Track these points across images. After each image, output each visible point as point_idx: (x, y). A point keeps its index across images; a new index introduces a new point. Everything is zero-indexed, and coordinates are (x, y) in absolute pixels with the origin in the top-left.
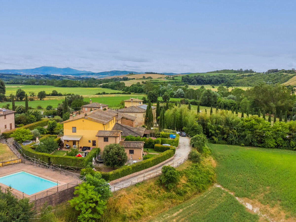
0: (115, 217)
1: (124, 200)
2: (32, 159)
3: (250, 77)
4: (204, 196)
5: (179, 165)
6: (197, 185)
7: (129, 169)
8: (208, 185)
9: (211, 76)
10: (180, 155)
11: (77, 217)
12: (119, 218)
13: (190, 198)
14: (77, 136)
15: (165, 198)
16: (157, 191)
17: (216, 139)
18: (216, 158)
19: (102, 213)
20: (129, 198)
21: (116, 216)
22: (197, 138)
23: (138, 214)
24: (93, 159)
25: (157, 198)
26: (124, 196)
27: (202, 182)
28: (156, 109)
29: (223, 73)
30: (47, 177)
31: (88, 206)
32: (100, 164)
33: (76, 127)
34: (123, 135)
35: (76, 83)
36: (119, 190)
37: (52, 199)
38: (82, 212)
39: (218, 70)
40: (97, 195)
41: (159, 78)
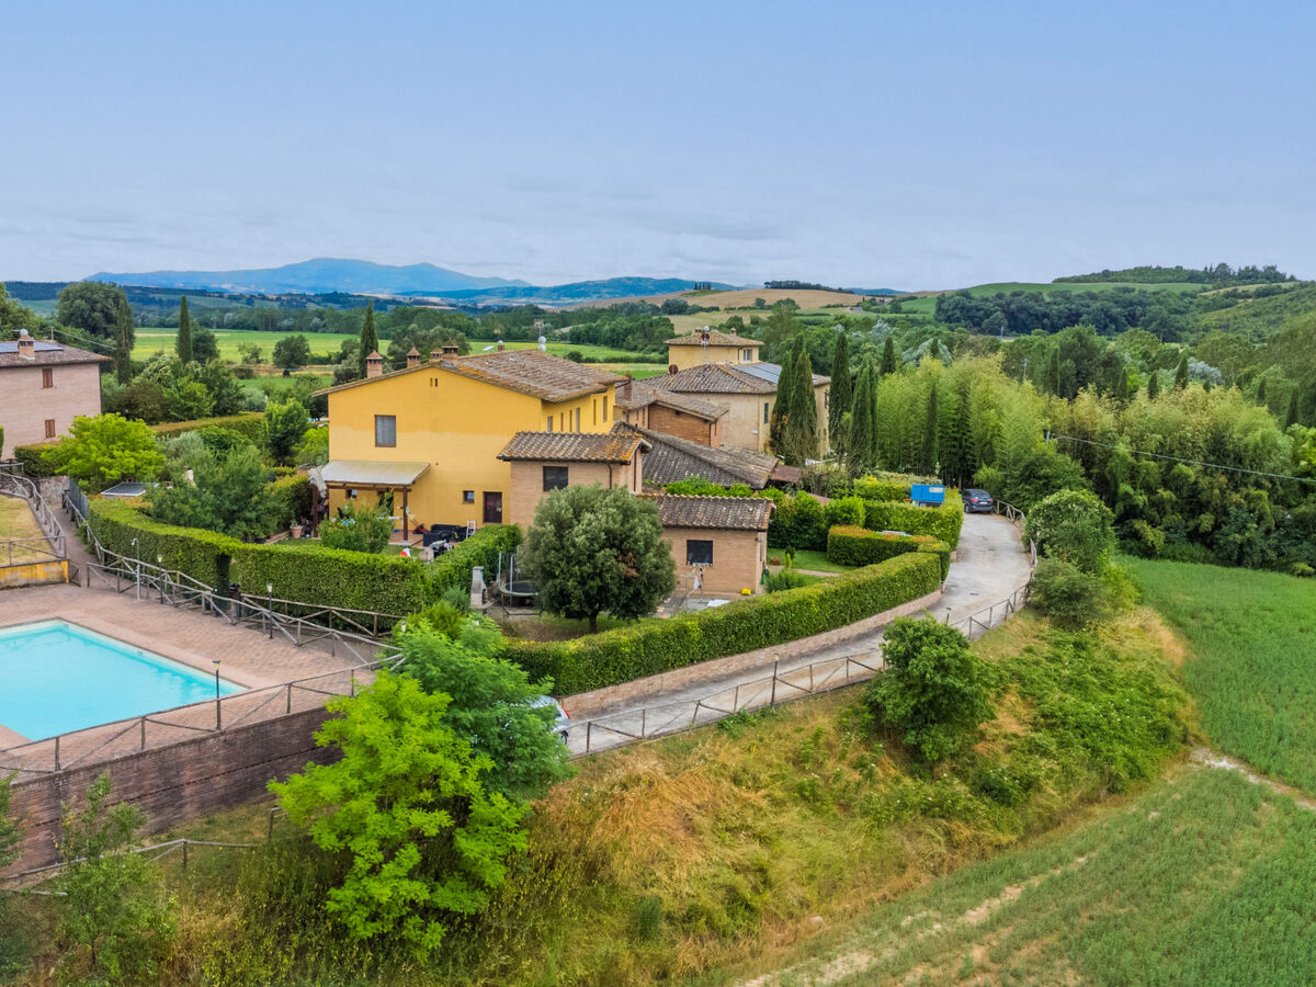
0: (585, 907)
1: (648, 810)
2: (130, 563)
3: (1267, 298)
4: (1147, 814)
5: (975, 634)
6: (1095, 751)
7: (682, 632)
8: (1159, 753)
9: (1079, 296)
10: (975, 586)
11: (321, 896)
12: (615, 922)
13: (1059, 823)
14: (402, 466)
15: (906, 814)
16: (855, 768)
17: (1153, 535)
18: (1176, 619)
19: (496, 875)
20: (677, 800)
21: (589, 902)
22: (1066, 505)
23: (733, 898)
24: (474, 572)
25: (857, 810)
26: (651, 784)
27: (1123, 735)
28: (828, 388)
29: (1135, 281)
30: (187, 655)
31: (403, 826)
32: (519, 611)
33: (394, 417)
34: (657, 479)
35: (454, 322)
36: (619, 746)
37: (178, 775)
38: (359, 861)
39: (1111, 269)
40: (465, 755)
41: (828, 307)
